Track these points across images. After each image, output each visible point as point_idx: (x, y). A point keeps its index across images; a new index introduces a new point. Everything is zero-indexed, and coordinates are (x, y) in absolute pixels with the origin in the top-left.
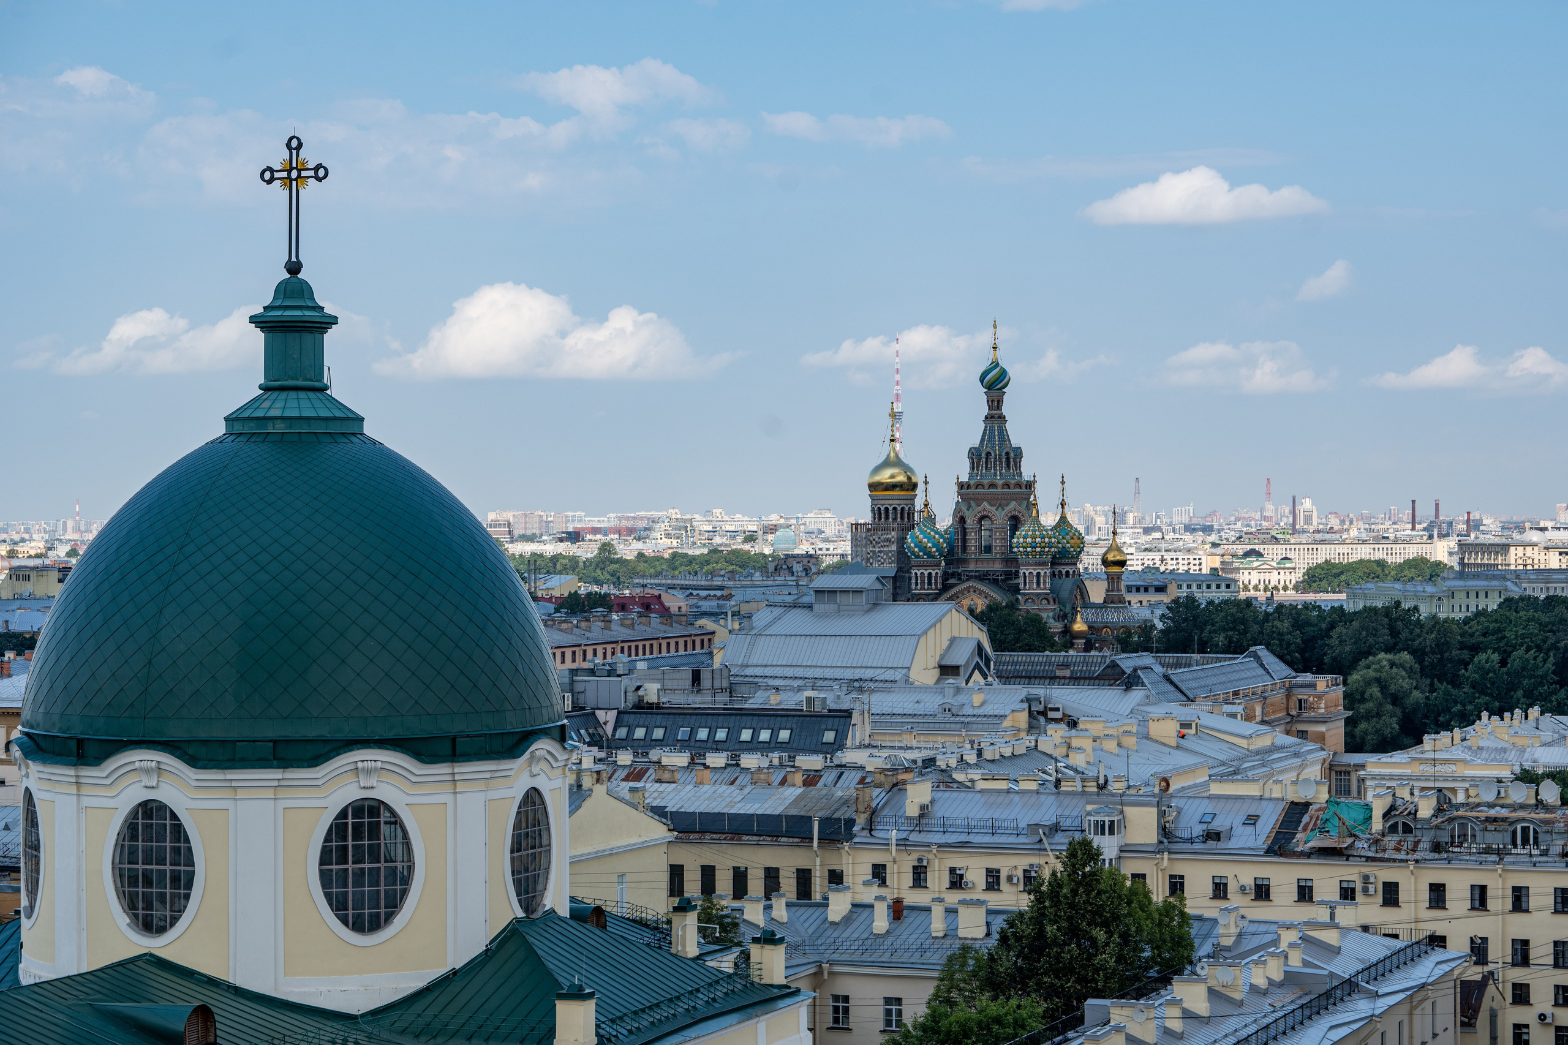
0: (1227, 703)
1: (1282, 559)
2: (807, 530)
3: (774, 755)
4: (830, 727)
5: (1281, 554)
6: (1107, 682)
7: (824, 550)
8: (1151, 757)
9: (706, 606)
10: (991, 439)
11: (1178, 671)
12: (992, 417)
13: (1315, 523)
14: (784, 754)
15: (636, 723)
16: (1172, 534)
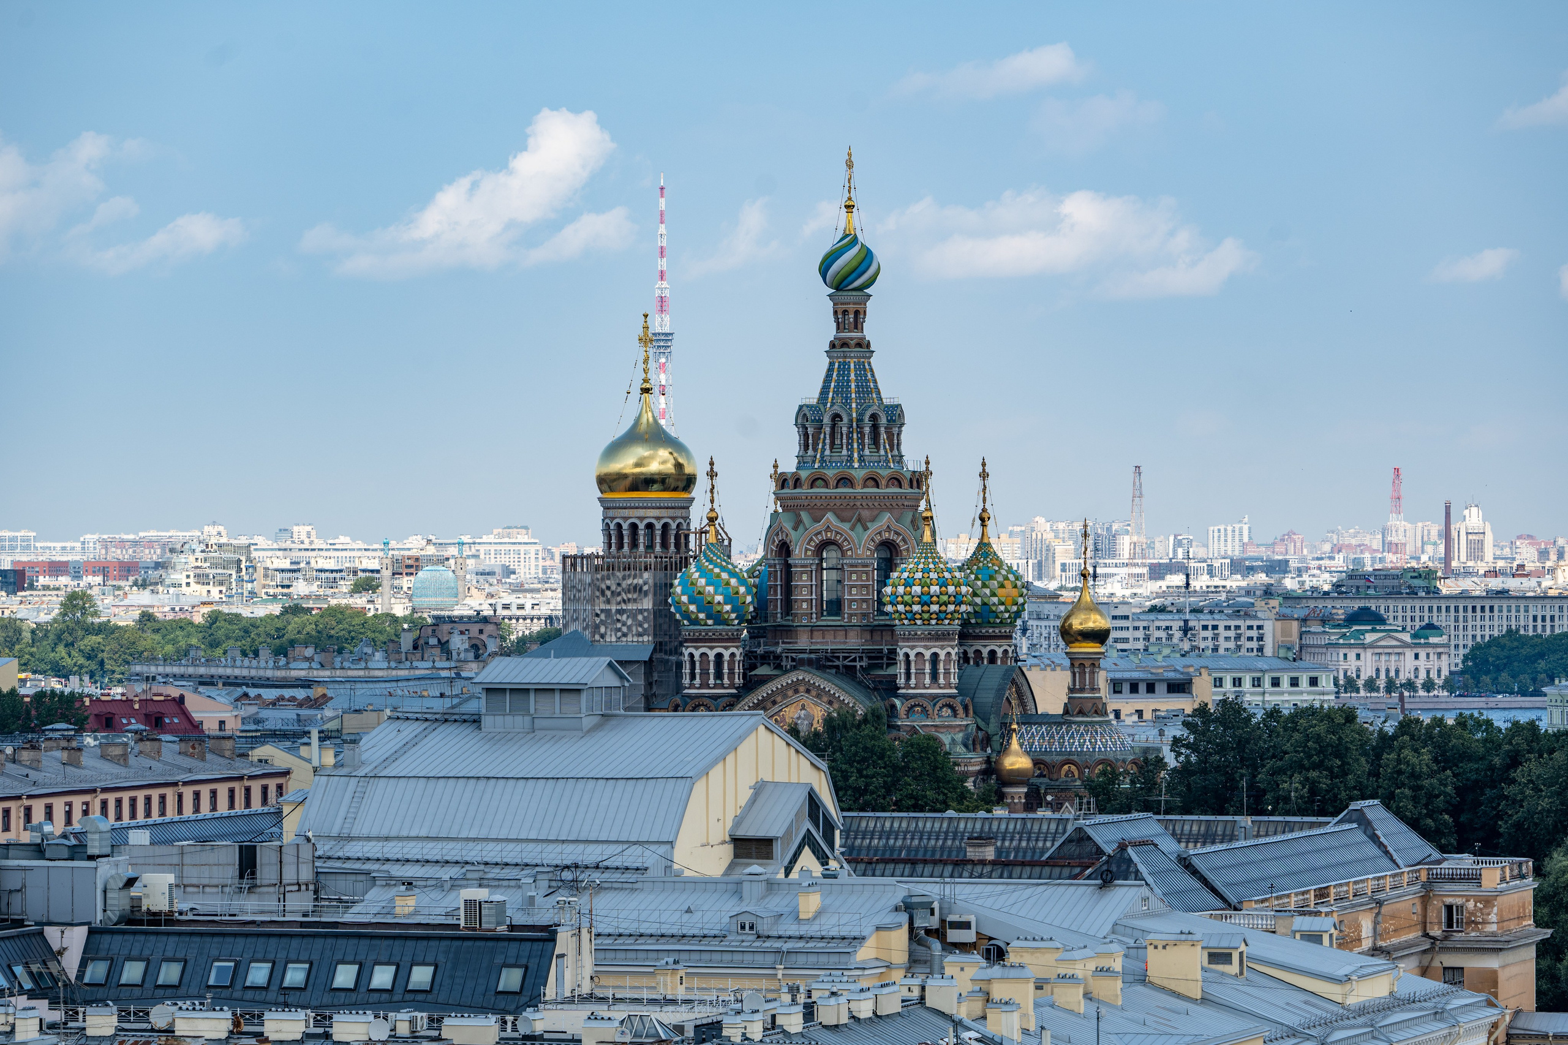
0: (1303, 914)
1: (1422, 628)
2: (481, 569)
3: (400, 1016)
4: (512, 961)
5: (1421, 619)
6: (1066, 871)
7: (514, 607)
8: (1150, 1020)
9: (275, 718)
10: (842, 389)
11: (1210, 848)
12: (845, 344)
13: (1489, 556)
14: (419, 1015)
15: (126, 952)
16: (1206, 577)
